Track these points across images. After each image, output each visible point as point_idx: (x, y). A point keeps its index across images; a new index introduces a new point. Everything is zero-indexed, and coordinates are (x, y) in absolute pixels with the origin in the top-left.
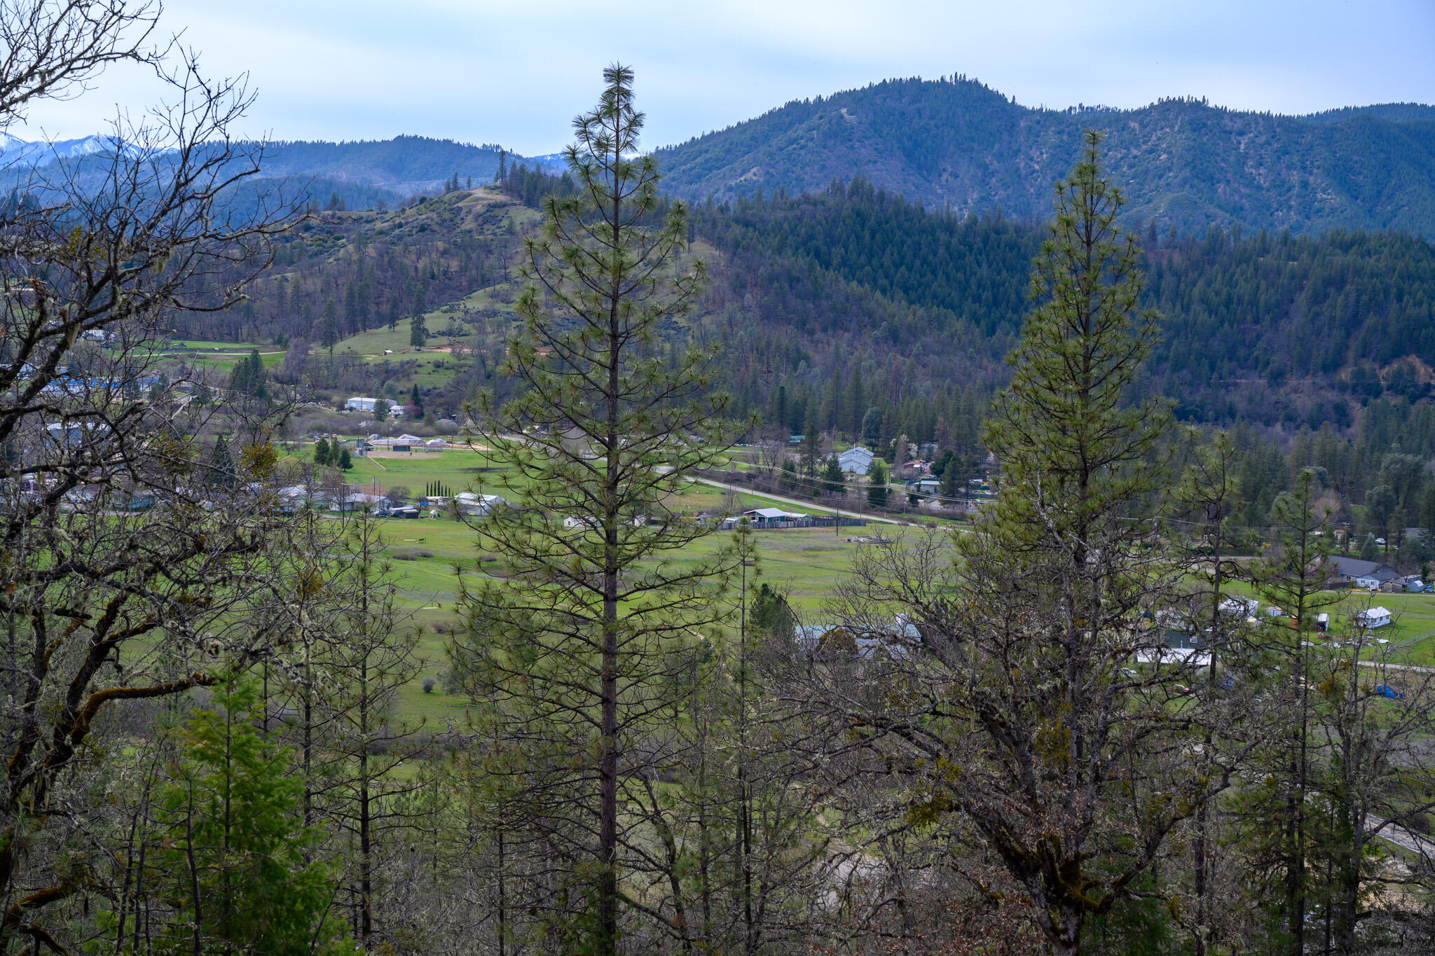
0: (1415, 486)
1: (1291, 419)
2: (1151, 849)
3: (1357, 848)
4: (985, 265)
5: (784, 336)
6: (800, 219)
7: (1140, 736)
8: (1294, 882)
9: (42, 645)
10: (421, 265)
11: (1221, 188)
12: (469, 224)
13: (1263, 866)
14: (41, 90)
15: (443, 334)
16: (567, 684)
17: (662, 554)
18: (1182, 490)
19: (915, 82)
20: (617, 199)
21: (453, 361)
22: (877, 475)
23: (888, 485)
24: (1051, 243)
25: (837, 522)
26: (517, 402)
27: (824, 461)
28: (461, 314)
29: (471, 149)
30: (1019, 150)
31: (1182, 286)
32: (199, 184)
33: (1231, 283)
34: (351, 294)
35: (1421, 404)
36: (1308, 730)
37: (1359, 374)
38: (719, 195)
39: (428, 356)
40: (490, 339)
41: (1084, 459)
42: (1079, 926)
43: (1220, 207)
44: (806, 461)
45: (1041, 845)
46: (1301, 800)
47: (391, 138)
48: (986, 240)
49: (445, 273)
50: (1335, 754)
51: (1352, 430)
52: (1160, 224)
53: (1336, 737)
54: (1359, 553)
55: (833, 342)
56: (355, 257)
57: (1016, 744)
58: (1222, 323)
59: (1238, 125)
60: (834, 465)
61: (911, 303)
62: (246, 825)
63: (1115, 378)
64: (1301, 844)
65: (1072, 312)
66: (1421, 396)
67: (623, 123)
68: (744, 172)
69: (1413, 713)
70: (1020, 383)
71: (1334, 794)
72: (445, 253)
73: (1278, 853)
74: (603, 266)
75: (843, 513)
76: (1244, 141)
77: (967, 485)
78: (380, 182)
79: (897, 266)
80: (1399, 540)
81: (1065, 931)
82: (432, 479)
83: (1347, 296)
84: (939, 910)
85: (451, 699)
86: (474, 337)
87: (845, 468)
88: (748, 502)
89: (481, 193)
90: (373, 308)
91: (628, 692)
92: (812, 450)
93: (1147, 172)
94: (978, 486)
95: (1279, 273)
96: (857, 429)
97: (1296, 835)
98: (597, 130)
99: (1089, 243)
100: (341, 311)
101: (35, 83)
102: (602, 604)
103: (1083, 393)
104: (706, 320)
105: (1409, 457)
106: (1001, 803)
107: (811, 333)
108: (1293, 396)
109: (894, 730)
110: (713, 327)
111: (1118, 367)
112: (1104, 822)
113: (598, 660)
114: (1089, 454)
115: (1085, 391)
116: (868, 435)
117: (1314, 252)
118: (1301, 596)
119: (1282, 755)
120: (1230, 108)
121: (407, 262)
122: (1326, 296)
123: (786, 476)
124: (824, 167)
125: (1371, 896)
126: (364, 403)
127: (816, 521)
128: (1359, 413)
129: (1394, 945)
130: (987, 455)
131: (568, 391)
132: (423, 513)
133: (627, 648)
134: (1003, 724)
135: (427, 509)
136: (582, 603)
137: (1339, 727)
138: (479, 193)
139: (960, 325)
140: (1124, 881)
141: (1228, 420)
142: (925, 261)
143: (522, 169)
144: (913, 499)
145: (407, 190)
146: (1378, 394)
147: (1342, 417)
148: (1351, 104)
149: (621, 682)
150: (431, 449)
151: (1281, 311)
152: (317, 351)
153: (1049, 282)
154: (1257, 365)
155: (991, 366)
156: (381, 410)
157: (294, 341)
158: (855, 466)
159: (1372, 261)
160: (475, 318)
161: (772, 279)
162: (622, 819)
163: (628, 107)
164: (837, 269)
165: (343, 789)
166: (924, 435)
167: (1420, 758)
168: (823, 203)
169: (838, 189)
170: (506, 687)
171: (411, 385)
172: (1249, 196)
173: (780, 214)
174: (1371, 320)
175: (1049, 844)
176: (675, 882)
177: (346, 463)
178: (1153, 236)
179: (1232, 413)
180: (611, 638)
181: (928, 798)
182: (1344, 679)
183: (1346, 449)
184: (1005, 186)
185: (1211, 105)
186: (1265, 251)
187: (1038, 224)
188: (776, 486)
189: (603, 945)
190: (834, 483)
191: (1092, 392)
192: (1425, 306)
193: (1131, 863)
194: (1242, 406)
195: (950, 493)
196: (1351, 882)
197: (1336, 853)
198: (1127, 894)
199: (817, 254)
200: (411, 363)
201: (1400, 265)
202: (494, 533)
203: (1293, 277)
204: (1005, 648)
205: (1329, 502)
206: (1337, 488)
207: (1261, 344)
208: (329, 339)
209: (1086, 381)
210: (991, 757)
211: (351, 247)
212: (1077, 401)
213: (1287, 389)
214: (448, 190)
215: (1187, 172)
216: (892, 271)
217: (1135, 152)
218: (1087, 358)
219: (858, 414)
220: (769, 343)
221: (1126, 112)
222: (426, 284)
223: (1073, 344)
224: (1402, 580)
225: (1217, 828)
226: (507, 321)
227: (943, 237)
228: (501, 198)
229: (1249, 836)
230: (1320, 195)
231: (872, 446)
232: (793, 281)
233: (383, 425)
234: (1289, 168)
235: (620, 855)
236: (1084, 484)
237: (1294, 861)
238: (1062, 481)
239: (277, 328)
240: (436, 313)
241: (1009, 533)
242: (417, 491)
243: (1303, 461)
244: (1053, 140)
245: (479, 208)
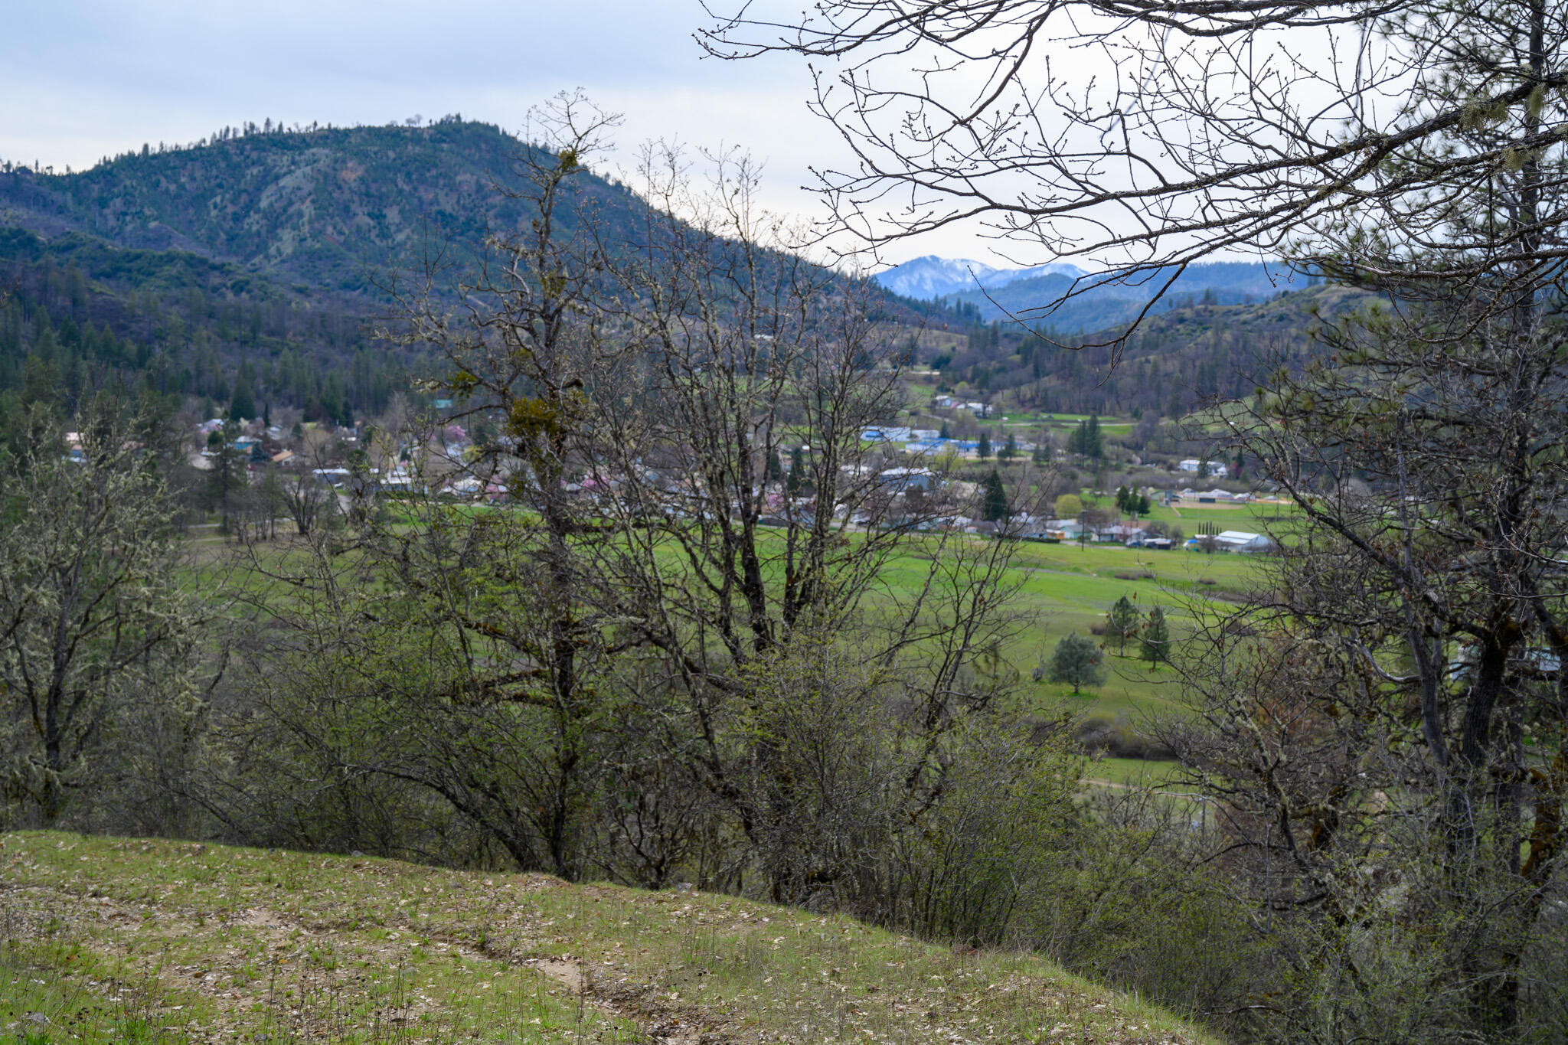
10: (1272, 349)
72: (1298, 338)
90: (1221, 387)
100: (1191, 391)
121: (1261, 346)
126: (1191, 465)
132: (1174, 546)
150: (1233, 502)
152: (1166, 422)
157: (1147, 414)
177: (1143, 509)
208: (1176, 412)
233: (1199, 483)
239: (1136, 403)
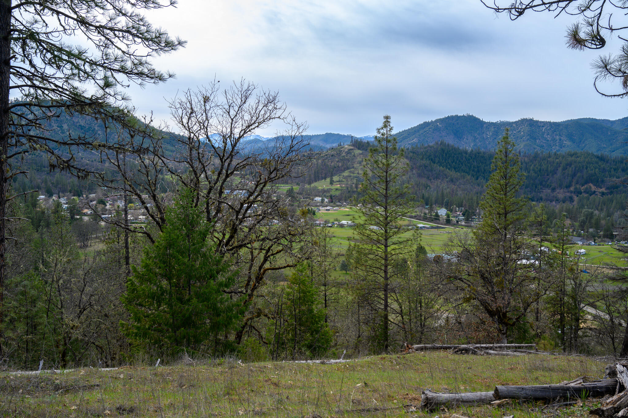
0: (591, 218)
1: (557, 200)
2: (525, 310)
3: (579, 311)
4: (475, 162)
5: (423, 181)
6: (427, 151)
7: (522, 281)
8: (562, 320)
9: (252, 257)
10: (332, 165)
11: (538, 141)
12: (344, 154)
13: (553, 315)
14: (258, 126)
15: (338, 182)
16: (375, 267)
17: (399, 236)
18: (532, 219)
19: (457, 116)
20: (387, 148)
21: (340, 188)
22: (448, 216)
23: (451, 218)
24: (496, 156)
25: (438, 228)
26: (363, 198)
27: (434, 212)
28: (342, 177)
29: (344, 136)
30: (484, 132)
31: (528, 166)
32: (296, 148)
33: (541, 165)
34: (315, 172)
35: (593, 196)
36: (565, 280)
37: (576, 189)
38: (406, 145)
39: (334, 187)
40: (349, 183)
41: (506, 211)
42: (507, 329)
43: (538, 146)
44: (430, 212)
45: (497, 308)
46: (564, 299)
47: (324, 133)
48: (475, 156)
49: (338, 166)
50: (573, 287)
51: (574, 203)
52: (521, 151)
53: (573, 282)
54: (576, 235)
55: (436, 182)
56: (316, 163)
57: (490, 283)
58: (538, 176)
59: (542, 124)
60: (437, 213)
61: (456, 172)
62: (304, 300)
63: (513, 190)
64: (564, 310)
65: (502, 174)
66: (593, 194)
67: (388, 129)
68: (413, 140)
69: (594, 276)
70: (489, 192)
71: (572, 297)
72: (338, 161)
73: (557, 312)
74: (383, 164)
75: (439, 225)
76: (544, 128)
77: (471, 218)
78: (321, 144)
79: (452, 162)
80: (587, 232)
81: (503, 330)
82: (335, 217)
83: (572, 168)
84: (469, 325)
85: (341, 272)
86: (345, 182)
87: (440, 214)
88: (414, 223)
89: (347, 146)
90: (320, 176)
91: (391, 270)
92: (431, 209)
93: (518, 137)
94: (474, 218)
95: (553, 162)
96: (442, 204)
97: (562, 308)
98: (382, 131)
99: (506, 156)
100: (313, 176)
101: (257, 124)
102: (384, 248)
103: (505, 194)
104: (404, 177)
105: (590, 210)
106: (486, 298)
107: (430, 180)
108: (558, 194)
109: (459, 279)
110: (405, 179)
111: (514, 188)
112: (513, 303)
113: (383, 262)
114: (507, 210)
115: (506, 194)
116: (445, 206)
117: (563, 157)
118: (563, 246)
119: (558, 287)
120: (540, 120)
121: (329, 164)
122: (567, 169)
123: (424, 216)
124: (433, 138)
125: (583, 324)
126: (318, 199)
127: (432, 228)
128: (576, 199)
129: (589, 336)
130: (476, 210)
131: (375, 195)
132: (333, 226)
133: (390, 259)
134: (487, 278)
135: (334, 225)
136: (379, 248)
137: (574, 280)
138: (346, 146)
139: (469, 177)
140: (519, 318)
141: (540, 201)
142: (460, 161)
143: (357, 140)
144: (457, 222)
145: (328, 146)
146: (581, 193)
147: (571, 200)
148: (573, 119)
149: (389, 267)
150: (335, 210)
151: (554, 172)
152: (307, 186)
153: (496, 166)
154: (548, 187)
155: (477, 188)
156: (323, 201)
157: (301, 184)
158: (442, 213)
159: (579, 159)
160: (345, 178)
161: (420, 166)
162: (389, 301)
163: (389, 125)
164: (437, 163)
165: (320, 293)
166: (460, 205)
167: (596, 288)
168: (433, 147)
169: (437, 143)
170: (360, 268)
171: (330, 194)
172: (545, 143)
173: (422, 150)
174: (579, 174)
175: (499, 308)
176: (402, 317)
177: (314, 214)
178: (520, 153)
179: (541, 199)
180: (386, 256)
181: (468, 296)
182: (575, 267)
183: (573, 208)
184: (481, 142)
185: (535, 120)
186: (550, 157)
187: (489, 151)
188: (422, 219)
189: (385, 332)
190: (437, 218)
191: (508, 194)
192: (593, 170)
193: (520, 314)
194: (544, 197)
195: (467, 220)
196: (577, 320)
197: (573, 312)
198: (519, 321)
199: (432, 160)
200: (330, 189)
201: (587, 160)
202: (357, 230)
203: (557, 163)
204: (487, 259)
205: (568, 222)
206: (570, 218)
207: (549, 181)
208: (310, 183)
209: (506, 191)
210: (483, 286)
211: (315, 161)
212: (504, 196)
213: (556, 192)
214: (339, 146)
215: (528, 137)
216: (451, 164)
217: (515, 132)
218: (506, 185)
219: (443, 200)
220: (420, 183)
221: (512, 122)
222: (333, 170)
223: (502, 182)
224: (588, 242)
225: (541, 306)
226: (354, 178)
227: (464, 155)
228: (352, 148)
229: (550, 308)
230: (564, 142)
231: (446, 208)
232: (426, 167)
233: (323, 204)
234: (556, 135)
235: (389, 310)
236: (505, 217)
237: (562, 314)
238: (500, 217)
239: (297, 181)
240: (336, 176)
241: (486, 230)
242: (332, 220)
243: (561, 211)
244: (493, 129)
245: (346, 150)
